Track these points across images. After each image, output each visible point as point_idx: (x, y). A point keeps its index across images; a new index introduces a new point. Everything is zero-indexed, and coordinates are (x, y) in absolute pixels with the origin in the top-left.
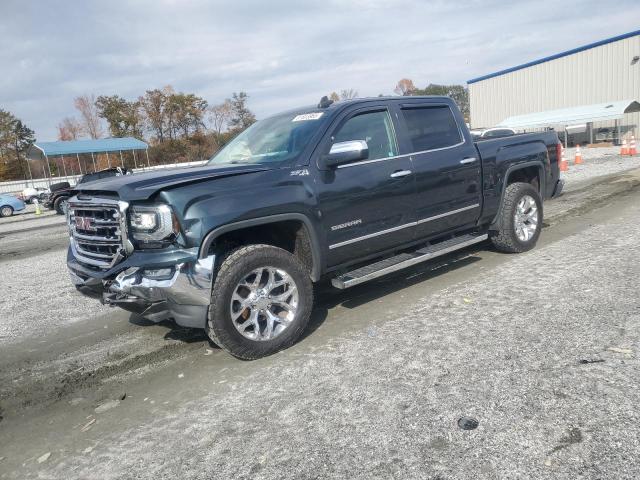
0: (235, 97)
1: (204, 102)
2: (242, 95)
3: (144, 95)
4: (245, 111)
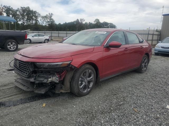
0: (49, 14)
1: (39, 14)
2: (52, 14)
3: (20, 8)
4: (52, 19)
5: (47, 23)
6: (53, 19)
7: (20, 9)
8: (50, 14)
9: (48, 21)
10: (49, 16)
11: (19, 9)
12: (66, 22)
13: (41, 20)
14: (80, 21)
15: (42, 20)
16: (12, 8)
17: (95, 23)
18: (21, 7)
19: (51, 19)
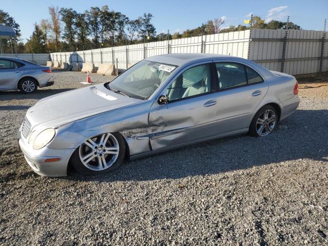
5: (140, 35)
6: (151, 26)
7: (89, 11)
8: (147, 15)
9: (142, 30)
10: (144, 20)
11: (87, 11)
13: (128, 29)
15: (130, 29)
16: (74, 11)
18: (91, 8)
19: (148, 26)
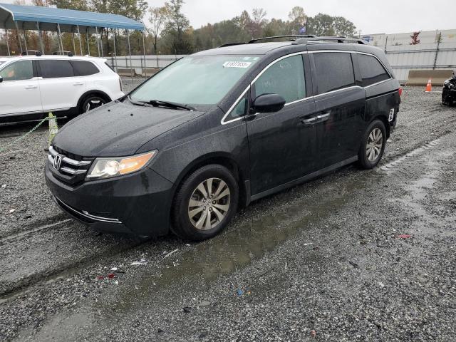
0: (173, 2)
4: (180, 16)
6: (182, 17)
9: (170, 23)
10: (172, 8)
12: (209, 24)
13: (151, 21)
14: (252, 18)
15: (153, 22)
17: (291, 21)
19: (178, 16)
